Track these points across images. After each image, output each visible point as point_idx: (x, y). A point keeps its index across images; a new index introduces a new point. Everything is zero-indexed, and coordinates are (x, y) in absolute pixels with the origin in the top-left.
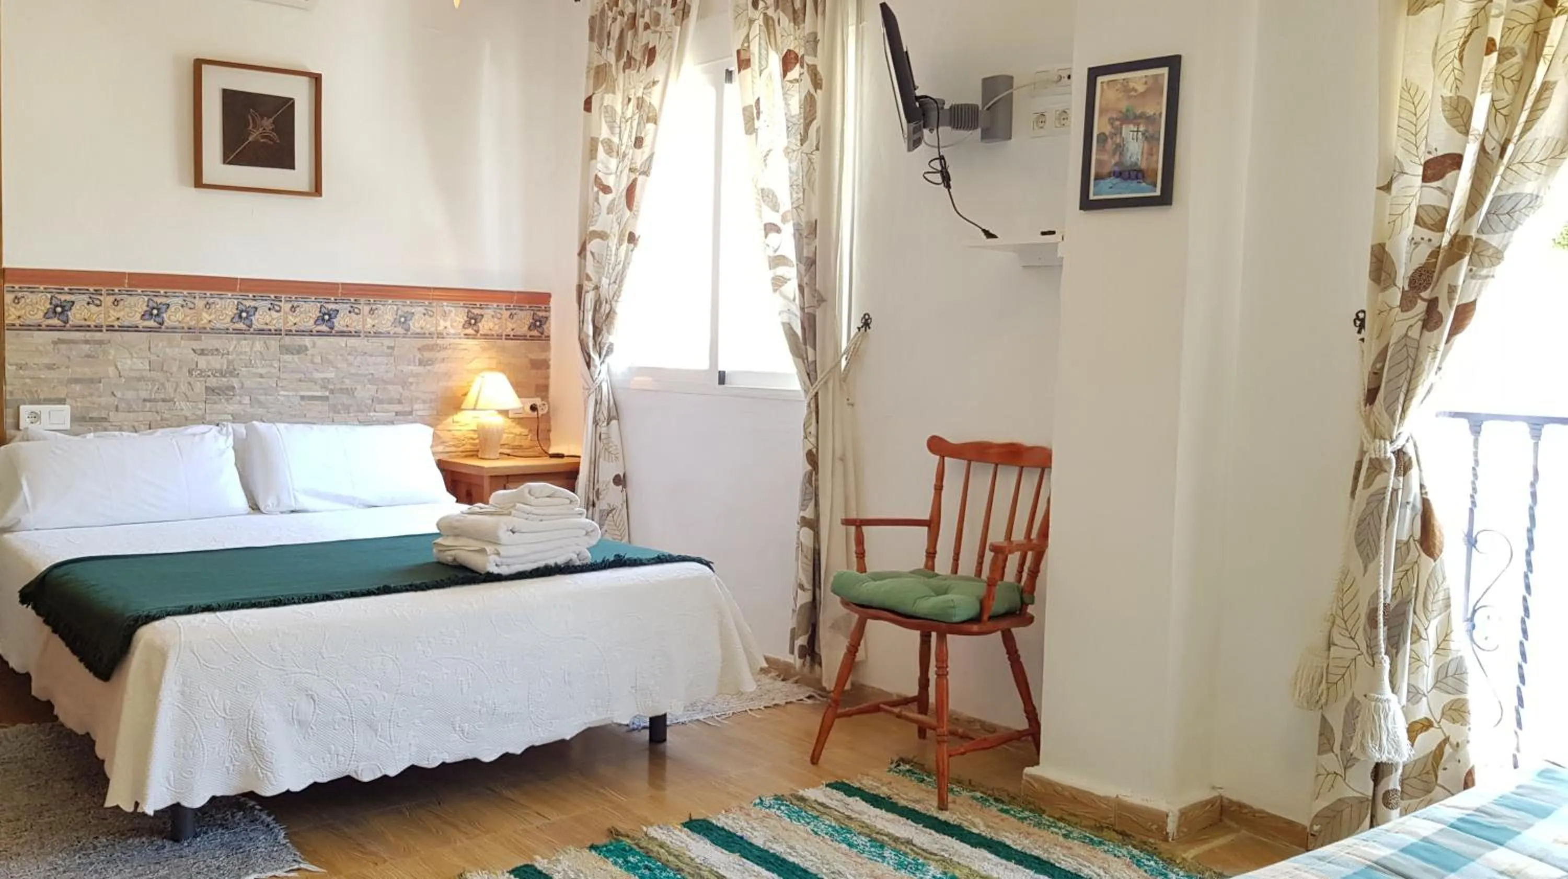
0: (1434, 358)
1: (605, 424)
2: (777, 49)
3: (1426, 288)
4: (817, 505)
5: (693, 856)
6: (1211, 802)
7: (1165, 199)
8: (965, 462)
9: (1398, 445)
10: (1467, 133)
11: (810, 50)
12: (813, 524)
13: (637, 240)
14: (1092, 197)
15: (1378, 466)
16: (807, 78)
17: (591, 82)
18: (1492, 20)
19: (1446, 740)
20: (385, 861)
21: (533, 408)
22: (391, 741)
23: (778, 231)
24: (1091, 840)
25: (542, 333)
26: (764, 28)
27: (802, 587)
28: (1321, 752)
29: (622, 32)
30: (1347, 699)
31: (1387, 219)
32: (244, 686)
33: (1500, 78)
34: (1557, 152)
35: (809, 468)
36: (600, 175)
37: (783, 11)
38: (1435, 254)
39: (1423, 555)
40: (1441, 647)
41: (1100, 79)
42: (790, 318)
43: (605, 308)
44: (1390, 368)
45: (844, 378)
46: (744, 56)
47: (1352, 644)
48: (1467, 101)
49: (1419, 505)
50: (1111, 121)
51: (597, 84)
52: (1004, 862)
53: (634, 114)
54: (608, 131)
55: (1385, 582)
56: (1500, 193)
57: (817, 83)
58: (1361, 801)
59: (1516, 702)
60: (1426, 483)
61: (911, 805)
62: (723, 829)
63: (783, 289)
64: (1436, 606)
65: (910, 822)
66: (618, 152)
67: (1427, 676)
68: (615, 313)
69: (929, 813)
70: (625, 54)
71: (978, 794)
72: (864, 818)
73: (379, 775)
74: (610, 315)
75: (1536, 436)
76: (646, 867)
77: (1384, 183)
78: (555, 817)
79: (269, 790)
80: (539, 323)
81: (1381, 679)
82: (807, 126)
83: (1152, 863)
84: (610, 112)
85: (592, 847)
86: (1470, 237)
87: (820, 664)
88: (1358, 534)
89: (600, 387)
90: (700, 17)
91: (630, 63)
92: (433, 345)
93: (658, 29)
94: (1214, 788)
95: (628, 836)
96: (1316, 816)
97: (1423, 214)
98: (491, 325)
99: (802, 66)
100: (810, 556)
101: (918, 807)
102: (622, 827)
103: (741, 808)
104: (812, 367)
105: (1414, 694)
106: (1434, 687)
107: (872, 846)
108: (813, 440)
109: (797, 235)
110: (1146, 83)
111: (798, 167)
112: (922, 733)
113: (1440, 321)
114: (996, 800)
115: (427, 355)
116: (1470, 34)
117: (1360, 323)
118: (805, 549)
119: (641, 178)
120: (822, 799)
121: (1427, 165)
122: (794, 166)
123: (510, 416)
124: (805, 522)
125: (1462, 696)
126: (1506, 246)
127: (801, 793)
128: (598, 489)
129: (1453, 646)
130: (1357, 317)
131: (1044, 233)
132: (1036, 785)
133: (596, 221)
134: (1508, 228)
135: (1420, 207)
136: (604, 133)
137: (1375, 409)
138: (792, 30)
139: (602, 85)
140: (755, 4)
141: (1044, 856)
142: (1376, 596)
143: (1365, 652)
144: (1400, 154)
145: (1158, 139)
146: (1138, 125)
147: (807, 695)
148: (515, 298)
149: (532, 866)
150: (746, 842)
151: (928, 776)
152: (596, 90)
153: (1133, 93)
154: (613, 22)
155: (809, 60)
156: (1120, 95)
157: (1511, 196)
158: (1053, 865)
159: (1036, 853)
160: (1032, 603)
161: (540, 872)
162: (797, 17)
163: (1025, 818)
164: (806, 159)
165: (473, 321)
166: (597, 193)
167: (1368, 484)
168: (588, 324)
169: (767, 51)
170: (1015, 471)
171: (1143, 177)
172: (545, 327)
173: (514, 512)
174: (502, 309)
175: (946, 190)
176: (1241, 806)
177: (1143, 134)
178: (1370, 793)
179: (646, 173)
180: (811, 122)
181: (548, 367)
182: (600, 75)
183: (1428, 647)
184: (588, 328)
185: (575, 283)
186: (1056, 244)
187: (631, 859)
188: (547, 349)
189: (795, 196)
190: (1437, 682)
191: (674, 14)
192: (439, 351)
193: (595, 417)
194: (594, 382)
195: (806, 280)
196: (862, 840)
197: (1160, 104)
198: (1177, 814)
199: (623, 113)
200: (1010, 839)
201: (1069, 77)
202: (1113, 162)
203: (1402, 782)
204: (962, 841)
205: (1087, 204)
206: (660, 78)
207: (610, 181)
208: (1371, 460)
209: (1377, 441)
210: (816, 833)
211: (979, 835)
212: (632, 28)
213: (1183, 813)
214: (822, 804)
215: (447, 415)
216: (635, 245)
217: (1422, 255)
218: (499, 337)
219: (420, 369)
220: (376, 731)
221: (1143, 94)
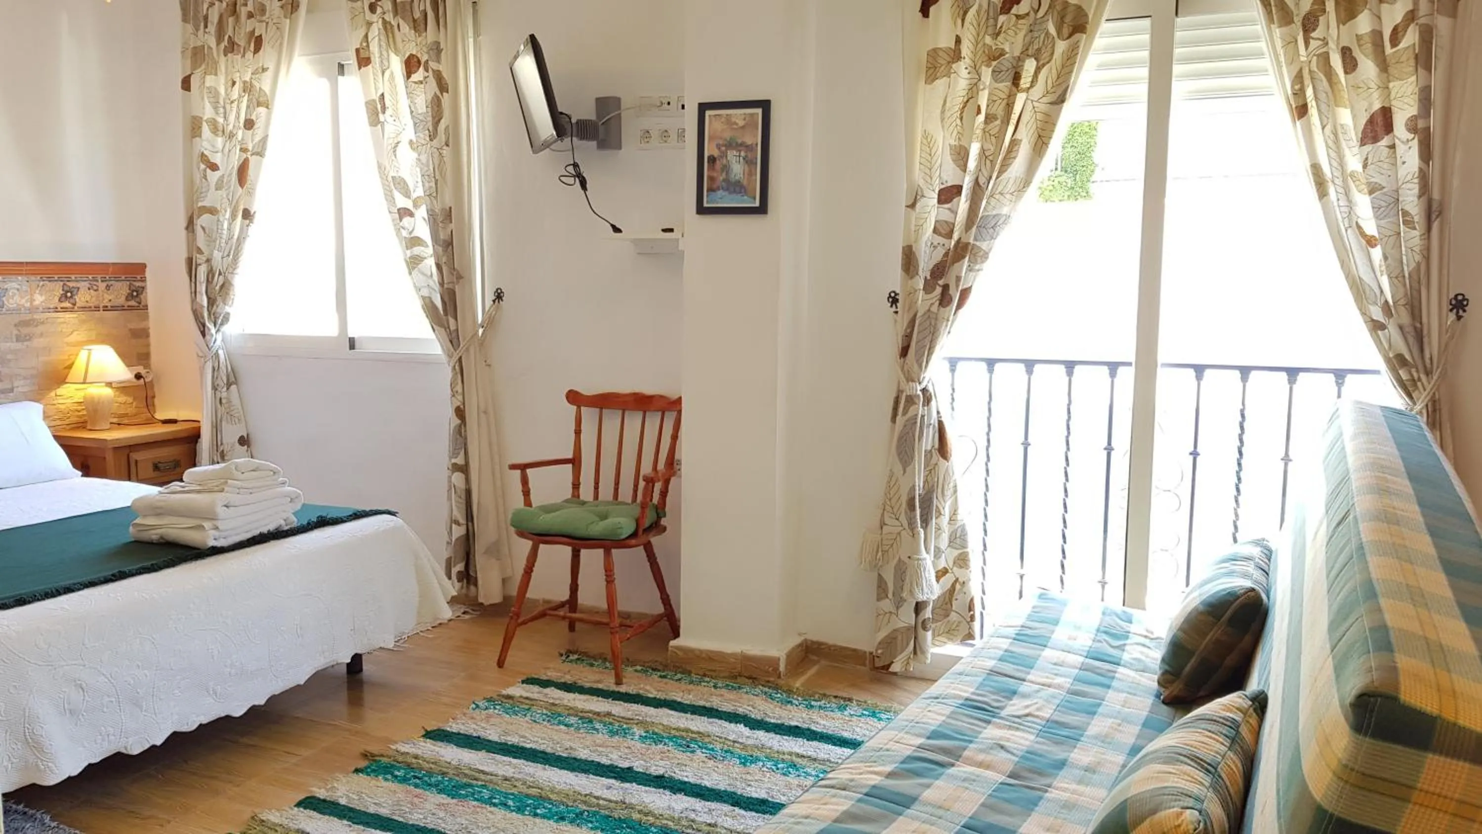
0: (947, 326)
1: (225, 389)
2: (397, 52)
3: (941, 278)
4: (466, 453)
5: (449, 760)
6: (800, 645)
7: (762, 209)
8: (597, 410)
9: (923, 386)
10: (965, 171)
11: (434, 57)
12: (464, 469)
13: (253, 216)
14: (705, 205)
15: (911, 400)
16: (432, 83)
17: (189, 62)
18: (980, 93)
19: (957, 580)
20: (169, 822)
21: (138, 376)
22: (155, 714)
23: (411, 215)
24: (732, 687)
25: (140, 303)
26: (383, 31)
27: (457, 523)
28: (879, 599)
29: (221, 17)
30: (895, 561)
31: (913, 228)
32: (15, 686)
33: (987, 134)
34: (1022, 186)
35: (459, 422)
36: (206, 152)
37: (403, 18)
38: (946, 254)
39: (941, 459)
40: (952, 520)
41: (708, 113)
42: (430, 293)
43: (219, 281)
44: (919, 333)
45: (482, 343)
46: (363, 54)
47: (897, 523)
48: (966, 149)
49: (937, 425)
50: (718, 147)
51: (195, 65)
52: (683, 715)
53: (240, 96)
54: (212, 110)
55: (919, 479)
56: (987, 214)
57: (443, 87)
58: (908, 629)
59: (982, 548)
60: (940, 410)
61: (595, 686)
62: (459, 734)
63: (420, 266)
64: (949, 493)
65: (600, 699)
66: (223, 131)
67: (945, 537)
68: (231, 284)
69: (611, 689)
70: (226, 37)
71: (639, 668)
72: (565, 702)
73: (147, 746)
74: (226, 287)
75: (991, 370)
76: (415, 777)
77: (910, 203)
78: (305, 753)
79: (52, 779)
80: (136, 294)
81: (918, 545)
82: (436, 123)
83: (779, 695)
84: (214, 93)
85: (357, 771)
86: (969, 243)
87: (476, 585)
88: (898, 447)
89: (217, 355)
90: (309, 11)
91: (232, 47)
92: (30, 320)
93: (264, 18)
94: (800, 634)
95: (382, 756)
96: (880, 643)
97: (938, 226)
98: (88, 298)
99: (427, 70)
100: (463, 496)
101: (600, 686)
102: (374, 749)
103: (464, 714)
104: (454, 335)
105: (938, 553)
106: (949, 546)
107: (583, 723)
108: (460, 398)
109: (432, 220)
110: (745, 119)
111: (428, 161)
112: (572, 628)
113: (950, 300)
114: (654, 670)
115: (25, 331)
116: (967, 101)
117: (894, 300)
118: (458, 491)
119: (253, 160)
120: (525, 694)
121: (941, 192)
122: (424, 158)
123: (113, 385)
124: (456, 468)
125: (965, 550)
126: (991, 249)
127: (504, 692)
128: (223, 451)
129: (959, 517)
130: (890, 296)
131: (664, 230)
132: (679, 652)
133: (206, 196)
134: (992, 238)
135: (936, 222)
136: (208, 112)
137: (907, 361)
138: (413, 36)
139: (200, 66)
140: (372, 8)
141: (708, 705)
142: (913, 488)
143: (907, 528)
144: (921, 183)
145: (756, 163)
146: (740, 151)
147: (462, 611)
148: (111, 269)
149: (313, 797)
150: (484, 739)
151: (595, 661)
152: (195, 69)
153: (735, 126)
154: (210, 6)
155: (433, 65)
156: (725, 127)
157: (994, 216)
158: (717, 710)
159: (702, 703)
160: (665, 516)
161: (324, 801)
162: (419, 26)
163: (680, 680)
164: (436, 155)
165: (68, 295)
166: (205, 170)
167: (904, 413)
168: (202, 295)
169: (388, 52)
170: (639, 415)
171: (745, 192)
172: (142, 297)
173: (226, 489)
174: (97, 281)
175: (583, 192)
176: (820, 644)
177: (744, 159)
178: (913, 623)
179: (260, 154)
180: (439, 121)
181: (147, 336)
182: (198, 56)
183: (945, 520)
184: (202, 300)
185: (184, 255)
186: (677, 240)
187: (397, 773)
188: (146, 318)
189: (427, 185)
190: (950, 542)
191: (282, 7)
192: (37, 326)
193: (213, 383)
194: (209, 350)
195: (444, 259)
196: (573, 720)
197: (756, 136)
198: (785, 656)
199: (227, 95)
200: (678, 697)
201: (669, 103)
202: (721, 178)
203: (932, 613)
204: (647, 705)
205: (701, 210)
206: (271, 66)
207: (217, 159)
208: (907, 396)
209: (910, 383)
210: (535, 721)
211: (655, 698)
212: (233, 15)
213: (789, 655)
214: (527, 698)
215: (50, 389)
216: (251, 221)
217: (938, 255)
218: (97, 308)
219: (19, 346)
220: (141, 707)
221: (743, 127)
